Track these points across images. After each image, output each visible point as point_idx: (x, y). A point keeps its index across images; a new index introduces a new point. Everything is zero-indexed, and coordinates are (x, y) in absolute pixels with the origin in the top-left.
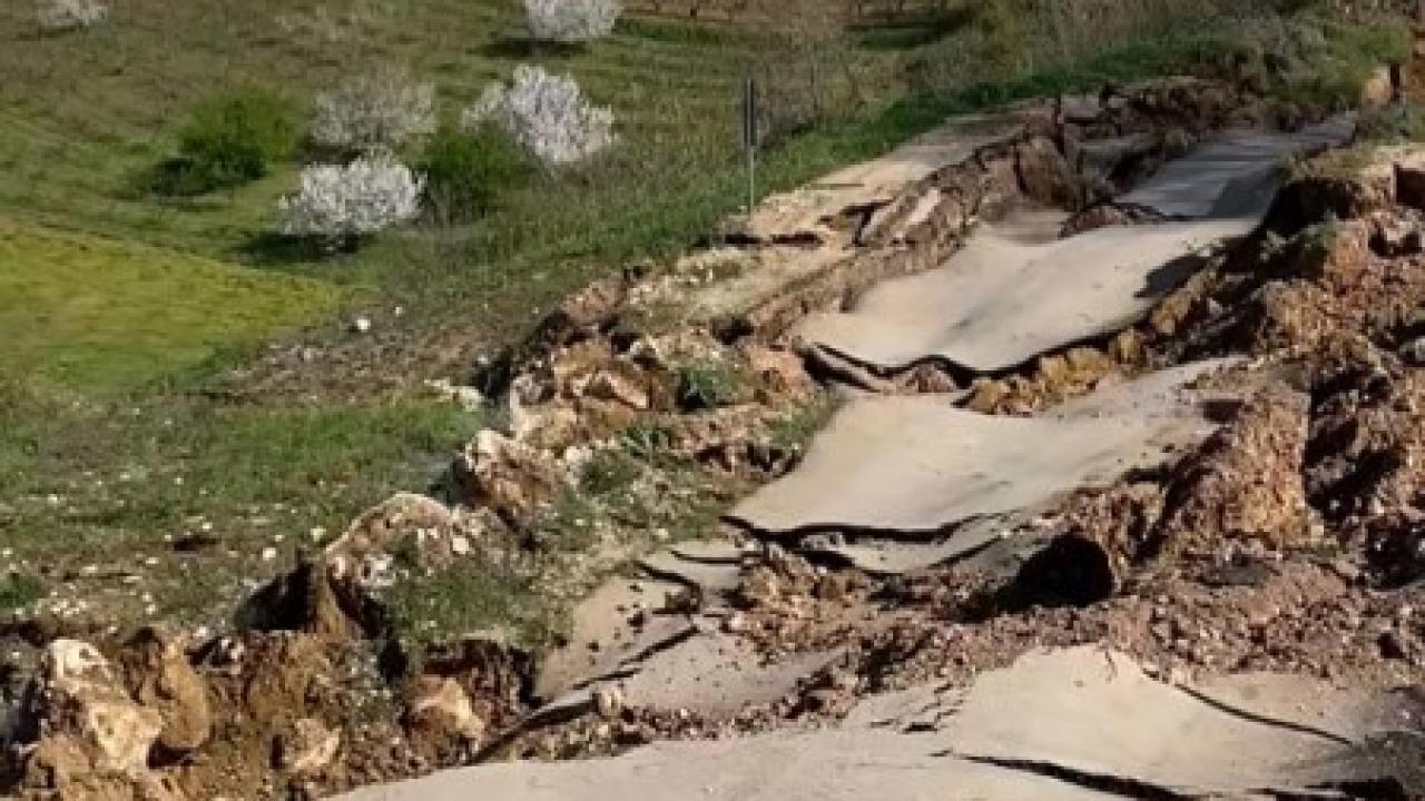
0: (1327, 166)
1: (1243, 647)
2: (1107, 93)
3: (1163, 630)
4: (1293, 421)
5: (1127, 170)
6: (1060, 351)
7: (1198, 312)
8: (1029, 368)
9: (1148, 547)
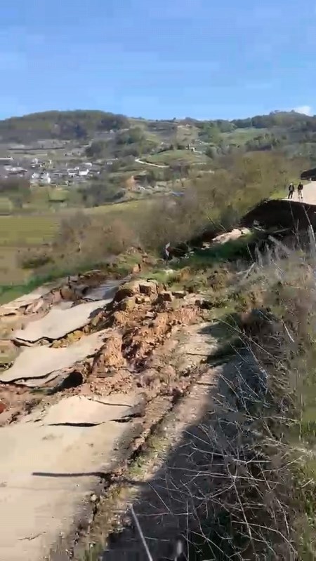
4: (118, 340)
5: (85, 291)
6: (72, 332)
7: (101, 320)
8: (65, 337)
9: (90, 371)
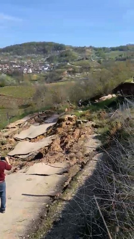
0: (62, 117)
1: (55, 161)
2: (43, 112)
3: (47, 160)
4: (59, 140)
5: (45, 119)
6: (39, 136)
7: (51, 131)
8: (36, 138)
9: (46, 152)
